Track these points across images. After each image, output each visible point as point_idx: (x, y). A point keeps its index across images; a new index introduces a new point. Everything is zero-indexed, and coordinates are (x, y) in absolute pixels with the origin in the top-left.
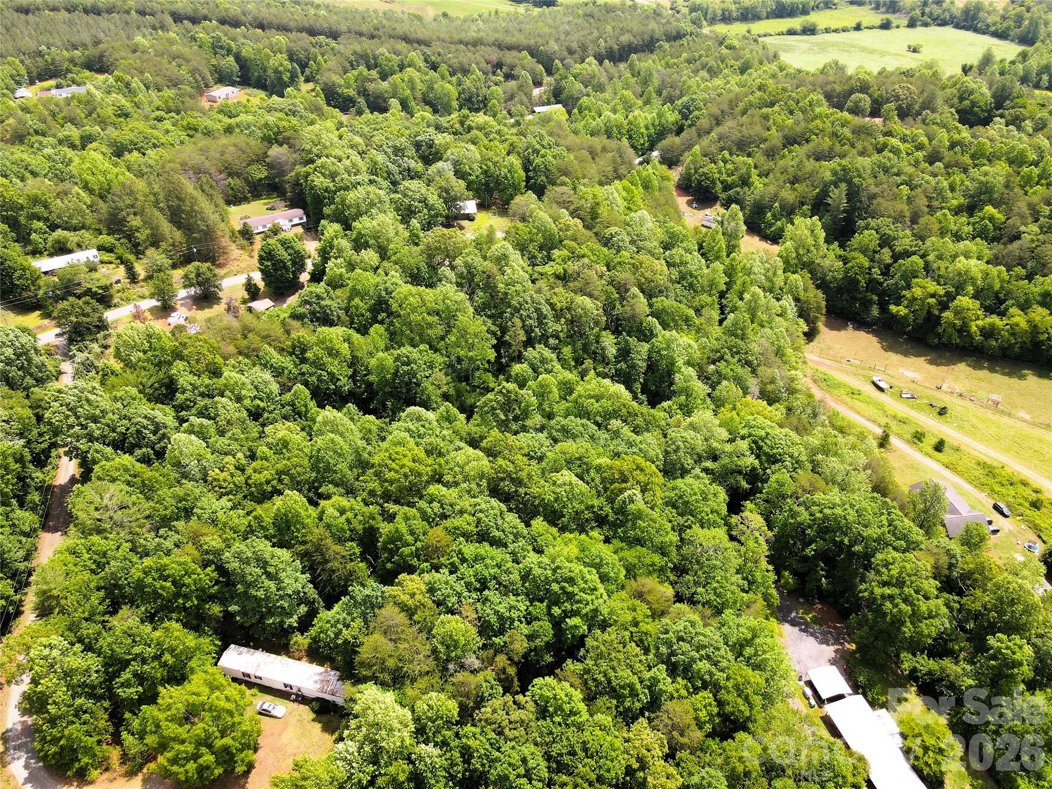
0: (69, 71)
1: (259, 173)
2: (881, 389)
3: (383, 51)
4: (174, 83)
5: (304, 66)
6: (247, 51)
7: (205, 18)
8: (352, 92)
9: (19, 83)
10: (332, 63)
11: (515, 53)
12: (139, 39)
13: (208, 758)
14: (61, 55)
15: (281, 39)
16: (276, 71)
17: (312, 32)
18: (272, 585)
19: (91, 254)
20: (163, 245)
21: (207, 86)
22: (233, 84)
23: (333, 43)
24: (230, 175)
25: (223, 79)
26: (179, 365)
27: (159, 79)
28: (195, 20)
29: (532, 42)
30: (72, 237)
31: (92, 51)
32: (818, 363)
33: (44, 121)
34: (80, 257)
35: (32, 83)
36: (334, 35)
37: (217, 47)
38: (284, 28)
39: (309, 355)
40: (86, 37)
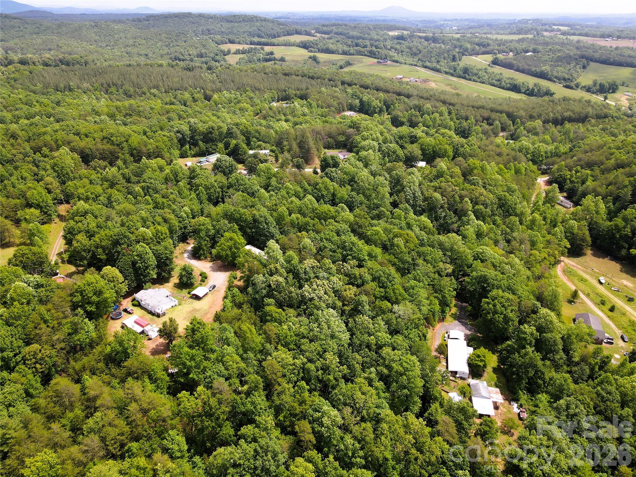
0: (293, 98)
1: (342, 138)
2: (601, 283)
3: (428, 106)
4: (329, 106)
5: (388, 107)
6: (365, 98)
7: (356, 84)
8: (405, 120)
9: (273, 101)
10: (402, 107)
11: (498, 114)
12: (323, 89)
13: (229, 252)
14: (292, 92)
15: (381, 95)
16: (374, 107)
17: (399, 94)
18: (266, 226)
19: (267, 151)
20: (292, 152)
21: (344, 111)
22: (355, 111)
23: (406, 100)
24: (330, 137)
25: (351, 108)
26: (274, 179)
27: (324, 104)
28: (350, 85)
29: (511, 110)
30: (264, 145)
31: (304, 92)
32: (574, 266)
33: (275, 113)
34: (263, 152)
35: (278, 101)
36: (408, 96)
37: (354, 96)
38: (387, 91)
39: (318, 187)
40: (304, 86)
